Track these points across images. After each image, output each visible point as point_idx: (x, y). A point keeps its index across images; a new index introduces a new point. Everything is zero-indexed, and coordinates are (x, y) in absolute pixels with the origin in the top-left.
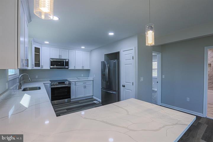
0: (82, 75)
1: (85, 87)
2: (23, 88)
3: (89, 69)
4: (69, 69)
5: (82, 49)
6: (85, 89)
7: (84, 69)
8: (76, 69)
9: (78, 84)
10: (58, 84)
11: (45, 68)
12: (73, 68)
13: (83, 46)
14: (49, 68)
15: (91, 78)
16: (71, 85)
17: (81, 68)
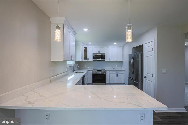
0: (117, 66)
1: (117, 76)
2: (75, 72)
3: (122, 61)
4: (106, 61)
5: (115, 45)
6: (117, 77)
7: (118, 61)
8: (111, 60)
9: (111, 72)
10: (97, 71)
11: (89, 60)
12: (108, 60)
13: (115, 43)
14: (92, 61)
15: (123, 69)
16: (106, 73)
17: (115, 60)
